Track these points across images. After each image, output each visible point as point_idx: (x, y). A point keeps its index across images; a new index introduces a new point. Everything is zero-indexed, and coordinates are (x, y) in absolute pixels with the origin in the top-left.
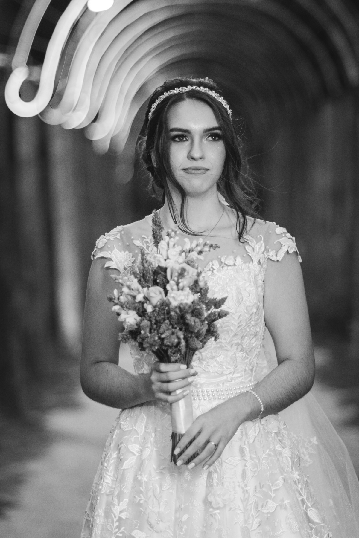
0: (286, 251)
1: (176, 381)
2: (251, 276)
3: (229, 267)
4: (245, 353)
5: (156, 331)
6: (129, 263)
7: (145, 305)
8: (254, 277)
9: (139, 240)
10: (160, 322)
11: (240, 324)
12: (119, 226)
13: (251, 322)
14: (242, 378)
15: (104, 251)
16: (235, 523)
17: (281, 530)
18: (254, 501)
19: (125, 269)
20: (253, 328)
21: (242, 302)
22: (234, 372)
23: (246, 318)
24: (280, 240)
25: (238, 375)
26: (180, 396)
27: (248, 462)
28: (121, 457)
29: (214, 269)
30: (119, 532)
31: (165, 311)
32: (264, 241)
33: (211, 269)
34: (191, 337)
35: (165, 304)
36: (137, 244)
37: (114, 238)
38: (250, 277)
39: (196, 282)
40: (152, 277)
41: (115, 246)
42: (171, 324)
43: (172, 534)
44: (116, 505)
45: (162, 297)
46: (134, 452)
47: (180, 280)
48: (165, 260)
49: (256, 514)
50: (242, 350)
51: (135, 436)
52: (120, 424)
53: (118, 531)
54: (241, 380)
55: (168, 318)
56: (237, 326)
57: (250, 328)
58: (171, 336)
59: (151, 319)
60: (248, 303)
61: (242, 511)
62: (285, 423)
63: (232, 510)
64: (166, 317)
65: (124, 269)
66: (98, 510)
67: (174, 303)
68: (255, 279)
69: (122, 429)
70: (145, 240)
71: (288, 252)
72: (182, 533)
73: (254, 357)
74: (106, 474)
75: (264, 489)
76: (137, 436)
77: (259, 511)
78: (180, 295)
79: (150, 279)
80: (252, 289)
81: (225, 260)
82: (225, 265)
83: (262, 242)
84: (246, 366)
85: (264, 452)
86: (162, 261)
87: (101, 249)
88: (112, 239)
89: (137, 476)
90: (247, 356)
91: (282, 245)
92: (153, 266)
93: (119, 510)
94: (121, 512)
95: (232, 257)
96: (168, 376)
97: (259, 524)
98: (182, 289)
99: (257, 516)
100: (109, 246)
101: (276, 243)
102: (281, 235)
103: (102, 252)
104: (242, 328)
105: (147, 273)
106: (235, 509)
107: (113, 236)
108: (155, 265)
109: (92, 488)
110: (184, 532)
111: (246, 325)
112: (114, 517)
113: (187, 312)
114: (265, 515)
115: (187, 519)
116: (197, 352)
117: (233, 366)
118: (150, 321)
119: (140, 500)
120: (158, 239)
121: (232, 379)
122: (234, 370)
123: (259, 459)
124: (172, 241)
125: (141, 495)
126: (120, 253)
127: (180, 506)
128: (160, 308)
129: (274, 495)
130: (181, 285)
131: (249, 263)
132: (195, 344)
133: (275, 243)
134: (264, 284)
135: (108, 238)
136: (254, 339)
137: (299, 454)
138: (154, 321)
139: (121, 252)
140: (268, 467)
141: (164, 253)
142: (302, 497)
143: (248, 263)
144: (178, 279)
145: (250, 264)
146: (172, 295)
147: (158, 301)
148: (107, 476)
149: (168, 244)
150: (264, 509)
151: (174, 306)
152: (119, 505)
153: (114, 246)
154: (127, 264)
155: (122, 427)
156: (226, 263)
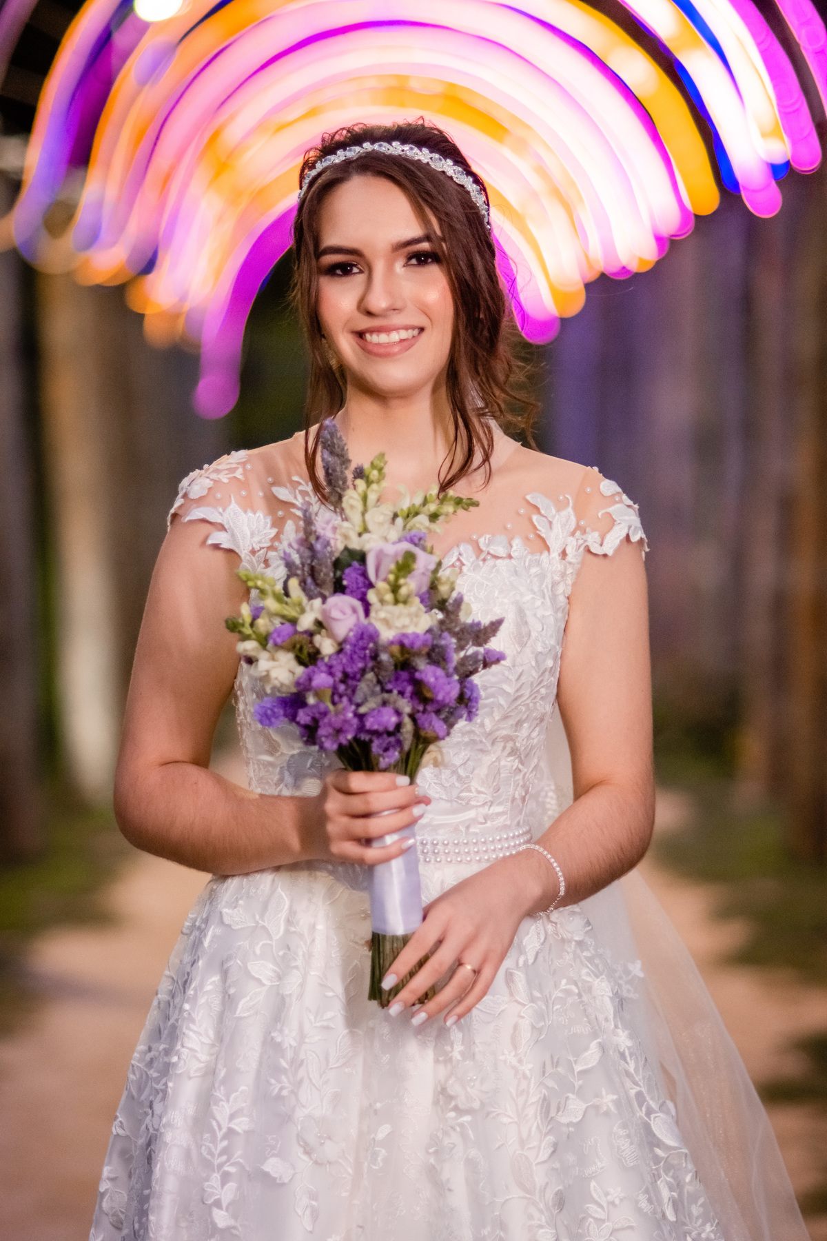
0: (625, 535)
1: (384, 816)
2: (545, 584)
3: (499, 561)
4: (517, 761)
5: (345, 699)
6: (263, 540)
7: (317, 639)
8: (550, 586)
9: (286, 487)
10: (354, 678)
11: (519, 694)
12: (237, 450)
13: (541, 690)
14: (505, 816)
15: (208, 506)
16: (497, 1146)
17: (599, 1164)
18: (542, 1096)
19: (253, 552)
20: (542, 703)
21: (529, 642)
22: (492, 803)
23: (533, 680)
24: (610, 510)
25: (499, 809)
26: (394, 850)
27: (527, 1007)
28: (232, 991)
29: (463, 564)
30: (228, 1164)
31: (367, 652)
32: (575, 509)
33: (458, 564)
34: (424, 711)
35: (366, 637)
36: (282, 497)
37: (229, 478)
38: (544, 586)
39: (433, 587)
40: (332, 575)
41: (232, 497)
42: (379, 682)
43: (350, 1171)
44: (222, 1100)
45: (358, 619)
46: (261, 977)
47: (402, 581)
48: (360, 535)
49: (547, 1126)
50: (514, 752)
51: (265, 942)
52: (221, 913)
53: (228, 1160)
54: (504, 821)
55: (372, 669)
56: (512, 698)
57: (535, 703)
58: (381, 709)
59: (334, 670)
60: (540, 644)
61: (512, 1118)
62: (588, 920)
63: (491, 1116)
64: (370, 664)
65: (250, 552)
66: (170, 1112)
67: (386, 635)
68: (552, 591)
69: (228, 925)
70: (300, 488)
71: (628, 537)
72: (377, 1168)
73: (531, 769)
74: (188, 1028)
75: (560, 1069)
76: (269, 942)
77: (552, 1118)
78: (400, 616)
79: (328, 579)
80: (547, 613)
81: (488, 545)
82: (489, 557)
83: (570, 510)
84: (516, 790)
85: (556, 986)
86: (353, 536)
87: (200, 501)
88: (225, 481)
89: (270, 1033)
90: (520, 766)
91: (615, 521)
92: (331, 547)
93: (228, 1111)
94: (232, 1117)
95: (502, 538)
96: (367, 803)
97: (552, 1149)
98: (405, 602)
99: (550, 1130)
100: (219, 496)
101: (603, 514)
102: (611, 500)
103: (202, 509)
104: (522, 702)
105: (320, 565)
106: (498, 1115)
107: (227, 472)
108: (338, 545)
109: (133, 1062)
110: (381, 1165)
111: (530, 696)
112: (216, 1127)
113: (418, 654)
114: (564, 1129)
115: (388, 1134)
116: (432, 747)
117: (491, 789)
118: (331, 674)
119: (282, 1089)
120: (339, 487)
121: (486, 818)
122: (493, 797)
123: (547, 1002)
124: (373, 491)
125: (283, 1078)
126: (242, 513)
127: (371, 1105)
128: (355, 646)
129: (581, 1082)
130: (403, 591)
131: (541, 553)
132: (433, 727)
133: (600, 515)
134: (569, 603)
135: (214, 476)
136: (537, 729)
137: (619, 992)
138: (339, 675)
139: (245, 512)
140: (565, 1020)
141: (356, 517)
142: (638, 1088)
143: (539, 554)
144: (397, 579)
145: (542, 557)
146: (382, 615)
147: (351, 630)
148: (191, 1034)
149: (365, 499)
150: (562, 1116)
151: (386, 640)
152: (228, 1101)
153: (230, 496)
154: (259, 542)
155: (227, 920)
156: (492, 552)
